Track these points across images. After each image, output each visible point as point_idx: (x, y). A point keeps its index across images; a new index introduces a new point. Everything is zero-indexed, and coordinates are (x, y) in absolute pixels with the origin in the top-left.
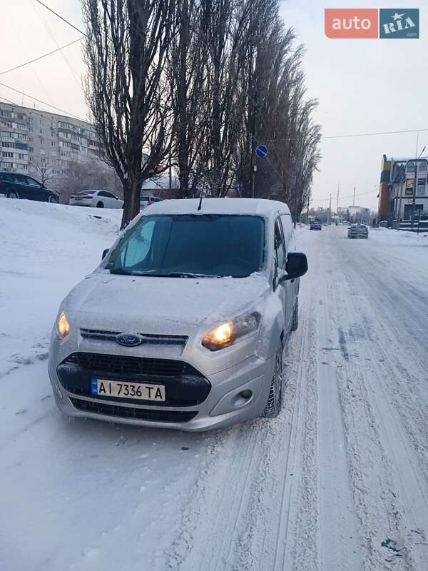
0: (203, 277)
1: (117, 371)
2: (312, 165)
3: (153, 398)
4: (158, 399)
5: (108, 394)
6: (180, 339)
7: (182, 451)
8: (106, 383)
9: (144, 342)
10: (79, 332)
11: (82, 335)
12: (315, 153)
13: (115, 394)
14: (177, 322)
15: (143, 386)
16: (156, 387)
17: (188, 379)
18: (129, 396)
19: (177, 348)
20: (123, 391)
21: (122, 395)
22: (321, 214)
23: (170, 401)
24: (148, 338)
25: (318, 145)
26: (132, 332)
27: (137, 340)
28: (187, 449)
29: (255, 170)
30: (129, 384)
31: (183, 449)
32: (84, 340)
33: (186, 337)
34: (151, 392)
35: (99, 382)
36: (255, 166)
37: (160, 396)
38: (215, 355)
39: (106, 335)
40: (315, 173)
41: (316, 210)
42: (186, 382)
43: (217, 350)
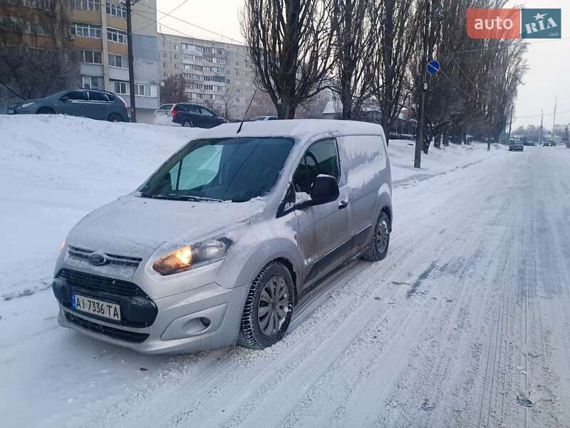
0: (207, 200)
1: (90, 288)
2: (516, 78)
3: (112, 317)
4: (116, 318)
5: (82, 309)
6: (135, 262)
7: (139, 371)
8: (81, 298)
9: (108, 262)
10: (68, 249)
11: (70, 252)
12: (521, 64)
13: (86, 310)
14: (138, 244)
15: (105, 304)
16: (114, 306)
17: (137, 301)
18: (96, 313)
19: (131, 270)
20: (92, 308)
21: (91, 312)
22: (531, 132)
23: (124, 321)
24: (112, 259)
25: (524, 56)
26: (100, 252)
27: (102, 259)
28: (145, 370)
29: (426, 88)
30: (96, 301)
31: (142, 369)
32: (69, 257)
33: (140, 260)
34: (111, 311)
35: (77, 296)
36: (426, 84)
37: (117, 315)
38: (165, 279)
39: (84, 253)
40: (519, 87)
41: (525, 128)
42: (135, 303)
43: (168, 274)
